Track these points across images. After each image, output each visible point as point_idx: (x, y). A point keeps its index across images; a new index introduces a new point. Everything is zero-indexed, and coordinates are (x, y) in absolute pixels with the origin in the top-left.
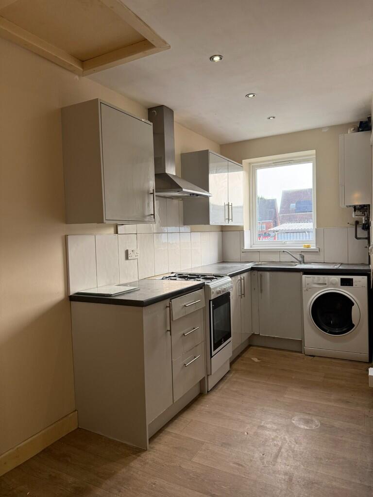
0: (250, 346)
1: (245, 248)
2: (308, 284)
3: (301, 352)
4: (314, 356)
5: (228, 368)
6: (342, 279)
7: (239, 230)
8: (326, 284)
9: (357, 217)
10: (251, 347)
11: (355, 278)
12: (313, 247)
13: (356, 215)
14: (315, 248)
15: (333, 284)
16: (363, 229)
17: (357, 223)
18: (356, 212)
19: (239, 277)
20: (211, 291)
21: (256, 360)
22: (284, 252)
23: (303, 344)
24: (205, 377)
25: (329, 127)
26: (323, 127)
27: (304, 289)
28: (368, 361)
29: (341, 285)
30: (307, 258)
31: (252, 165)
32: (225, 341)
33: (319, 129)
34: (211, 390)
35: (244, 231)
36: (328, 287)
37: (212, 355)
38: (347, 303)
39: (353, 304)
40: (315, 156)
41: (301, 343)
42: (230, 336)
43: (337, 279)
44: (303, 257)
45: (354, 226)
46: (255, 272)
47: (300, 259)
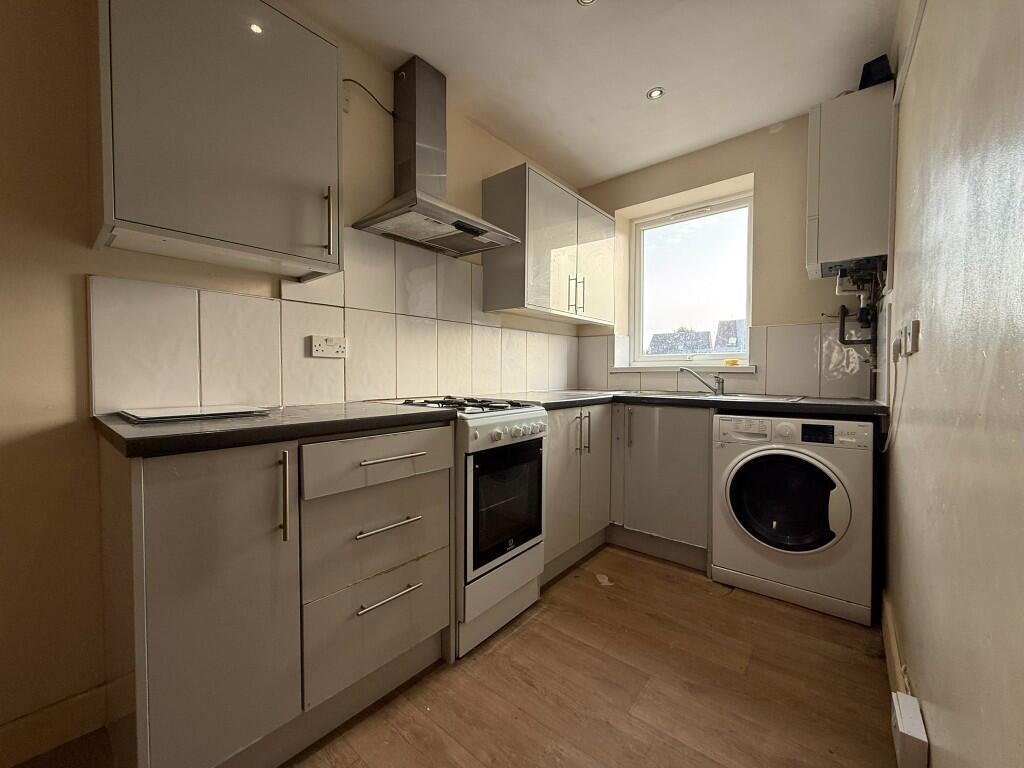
0: (607, 544)
1: (616, 366)
2: (724, 434)
3: (704, 573)
4: (733, 588)
5: (534, 596)
6: (804, 427)
7: (604, 333)
8: (766, 436)
9: (846, 294)
10: (608, 549)
11: (839, 425)
12: (744, 363)
13: (844, 291)
14: (747, 365)
15: (784, 437)
16: (860, 320)
17: (844, 312)
18: (845, 279)
19: (577, 412)
20: (468, 431)
21: (604, 580)
22: (682, 370)
23: (709, 556)
24: (448, 627)
25: (784, 122)
26: (772, 125)
27: (716, 444)
28: (869, 623)
29: (803, 440)
30: (729, 384)
31: (636, 222)
32: (517, 544)
33: (765, 130)
34: (470, 654)
35: (614, 335)
36: (770, 442)
37: (468, 581)
38: (819, 483)
39: (833, 486)
40: (752, 194)
41: (705, 554)
42: (538, 532)
43: (794, 425)
44: (721, 382)
45: (838, 321)
46: (621, 406)
47: (715, 386)
